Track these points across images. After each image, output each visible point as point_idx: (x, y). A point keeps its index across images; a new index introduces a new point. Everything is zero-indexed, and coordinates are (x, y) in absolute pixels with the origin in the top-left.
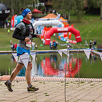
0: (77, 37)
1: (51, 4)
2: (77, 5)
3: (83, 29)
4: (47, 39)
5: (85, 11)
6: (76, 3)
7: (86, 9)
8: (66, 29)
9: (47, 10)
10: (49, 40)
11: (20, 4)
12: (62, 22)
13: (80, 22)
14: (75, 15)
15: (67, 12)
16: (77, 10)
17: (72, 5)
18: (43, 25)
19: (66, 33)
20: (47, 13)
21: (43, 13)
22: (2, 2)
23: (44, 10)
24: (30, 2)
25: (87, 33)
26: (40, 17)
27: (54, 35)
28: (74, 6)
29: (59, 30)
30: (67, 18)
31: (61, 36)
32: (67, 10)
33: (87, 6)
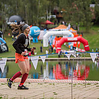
0: (86, 46)
1: (62, 16)
2: (85, 17)
3: (92, 39)
4: (58, 48)
5: (93, 23)
6: (84, 16)
7: (94, 21)
8: (76, 39)
9: (59, 22)
10: (60, 48)
11: (34, 16)
12: (72, 32)
13: (88, 33)
14: (83, 26)
15: (77, 24)
16: (85, 22)
17: (81, 17)
18: (54, 35)
19: (75, 43)
20: (58, 24)
21: (55, 24)
22: (17, 14)
23: (56, 21)
24: (43, 14)
25: (95, 42)
26: (52, 28)
27: (65, 44)
28: (83, 18)
29: (69, 39)
30: (77, 29)
31: (71, 45)
32: (77, 22)
33: (94, 18)
